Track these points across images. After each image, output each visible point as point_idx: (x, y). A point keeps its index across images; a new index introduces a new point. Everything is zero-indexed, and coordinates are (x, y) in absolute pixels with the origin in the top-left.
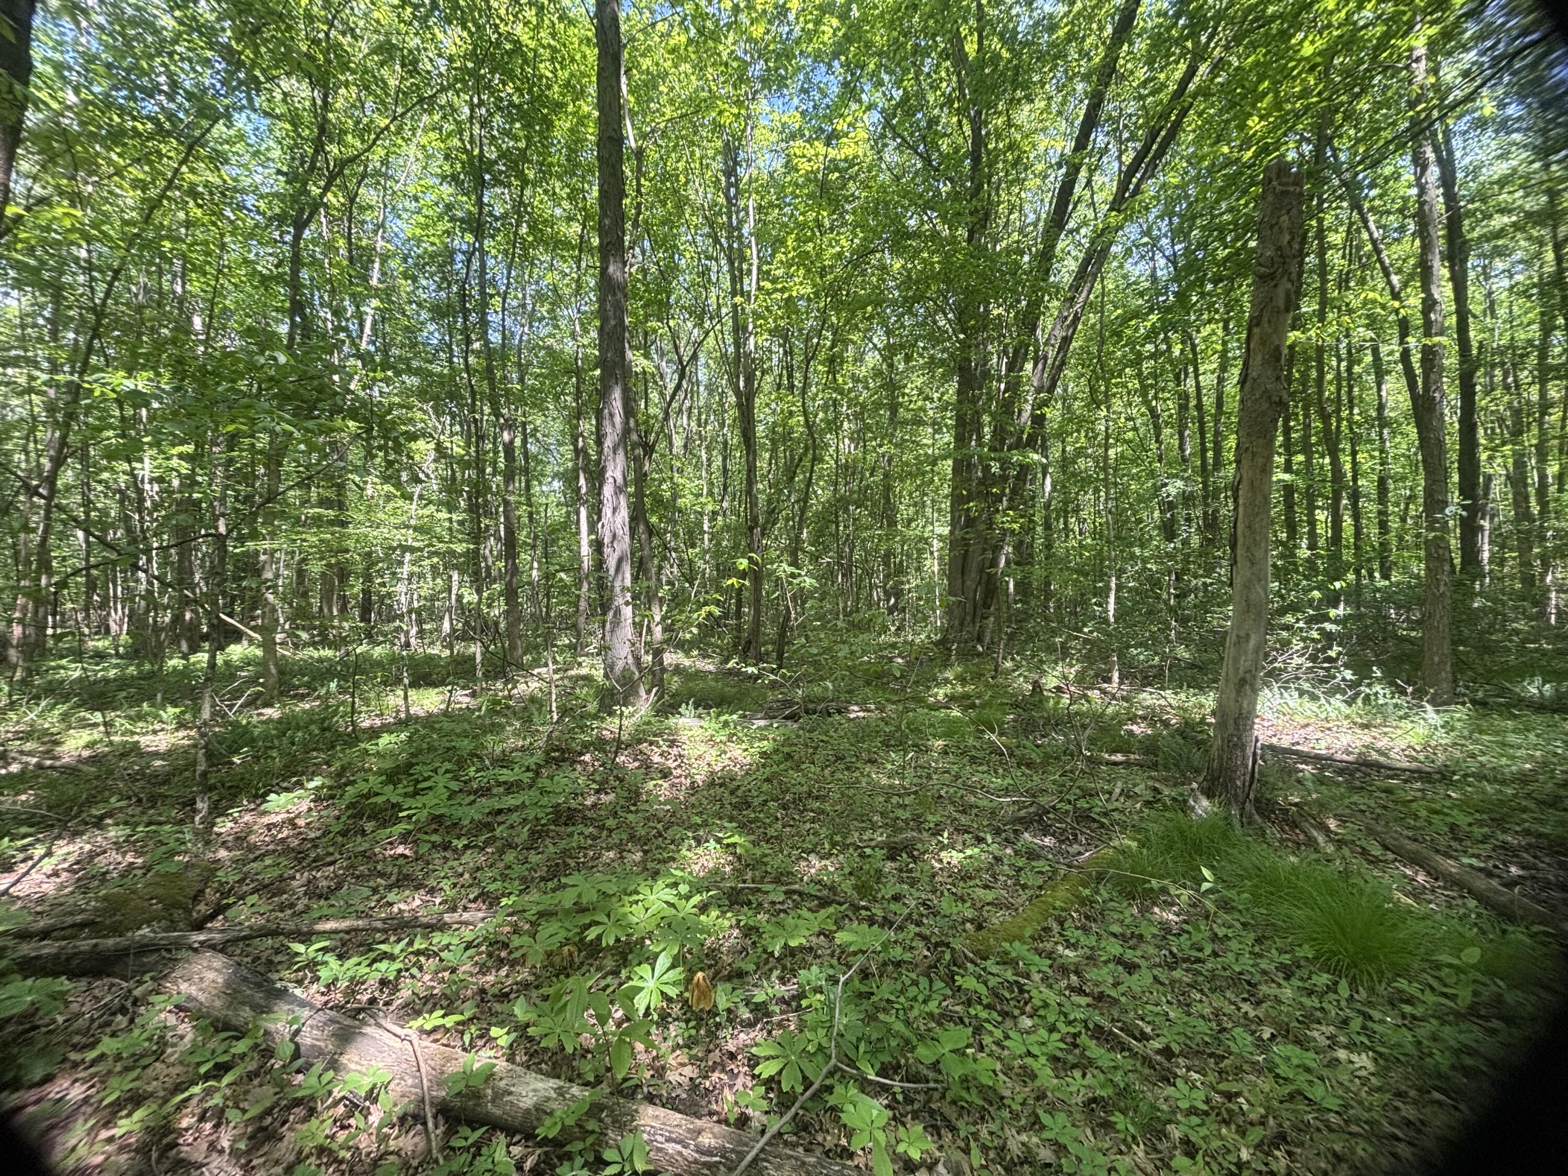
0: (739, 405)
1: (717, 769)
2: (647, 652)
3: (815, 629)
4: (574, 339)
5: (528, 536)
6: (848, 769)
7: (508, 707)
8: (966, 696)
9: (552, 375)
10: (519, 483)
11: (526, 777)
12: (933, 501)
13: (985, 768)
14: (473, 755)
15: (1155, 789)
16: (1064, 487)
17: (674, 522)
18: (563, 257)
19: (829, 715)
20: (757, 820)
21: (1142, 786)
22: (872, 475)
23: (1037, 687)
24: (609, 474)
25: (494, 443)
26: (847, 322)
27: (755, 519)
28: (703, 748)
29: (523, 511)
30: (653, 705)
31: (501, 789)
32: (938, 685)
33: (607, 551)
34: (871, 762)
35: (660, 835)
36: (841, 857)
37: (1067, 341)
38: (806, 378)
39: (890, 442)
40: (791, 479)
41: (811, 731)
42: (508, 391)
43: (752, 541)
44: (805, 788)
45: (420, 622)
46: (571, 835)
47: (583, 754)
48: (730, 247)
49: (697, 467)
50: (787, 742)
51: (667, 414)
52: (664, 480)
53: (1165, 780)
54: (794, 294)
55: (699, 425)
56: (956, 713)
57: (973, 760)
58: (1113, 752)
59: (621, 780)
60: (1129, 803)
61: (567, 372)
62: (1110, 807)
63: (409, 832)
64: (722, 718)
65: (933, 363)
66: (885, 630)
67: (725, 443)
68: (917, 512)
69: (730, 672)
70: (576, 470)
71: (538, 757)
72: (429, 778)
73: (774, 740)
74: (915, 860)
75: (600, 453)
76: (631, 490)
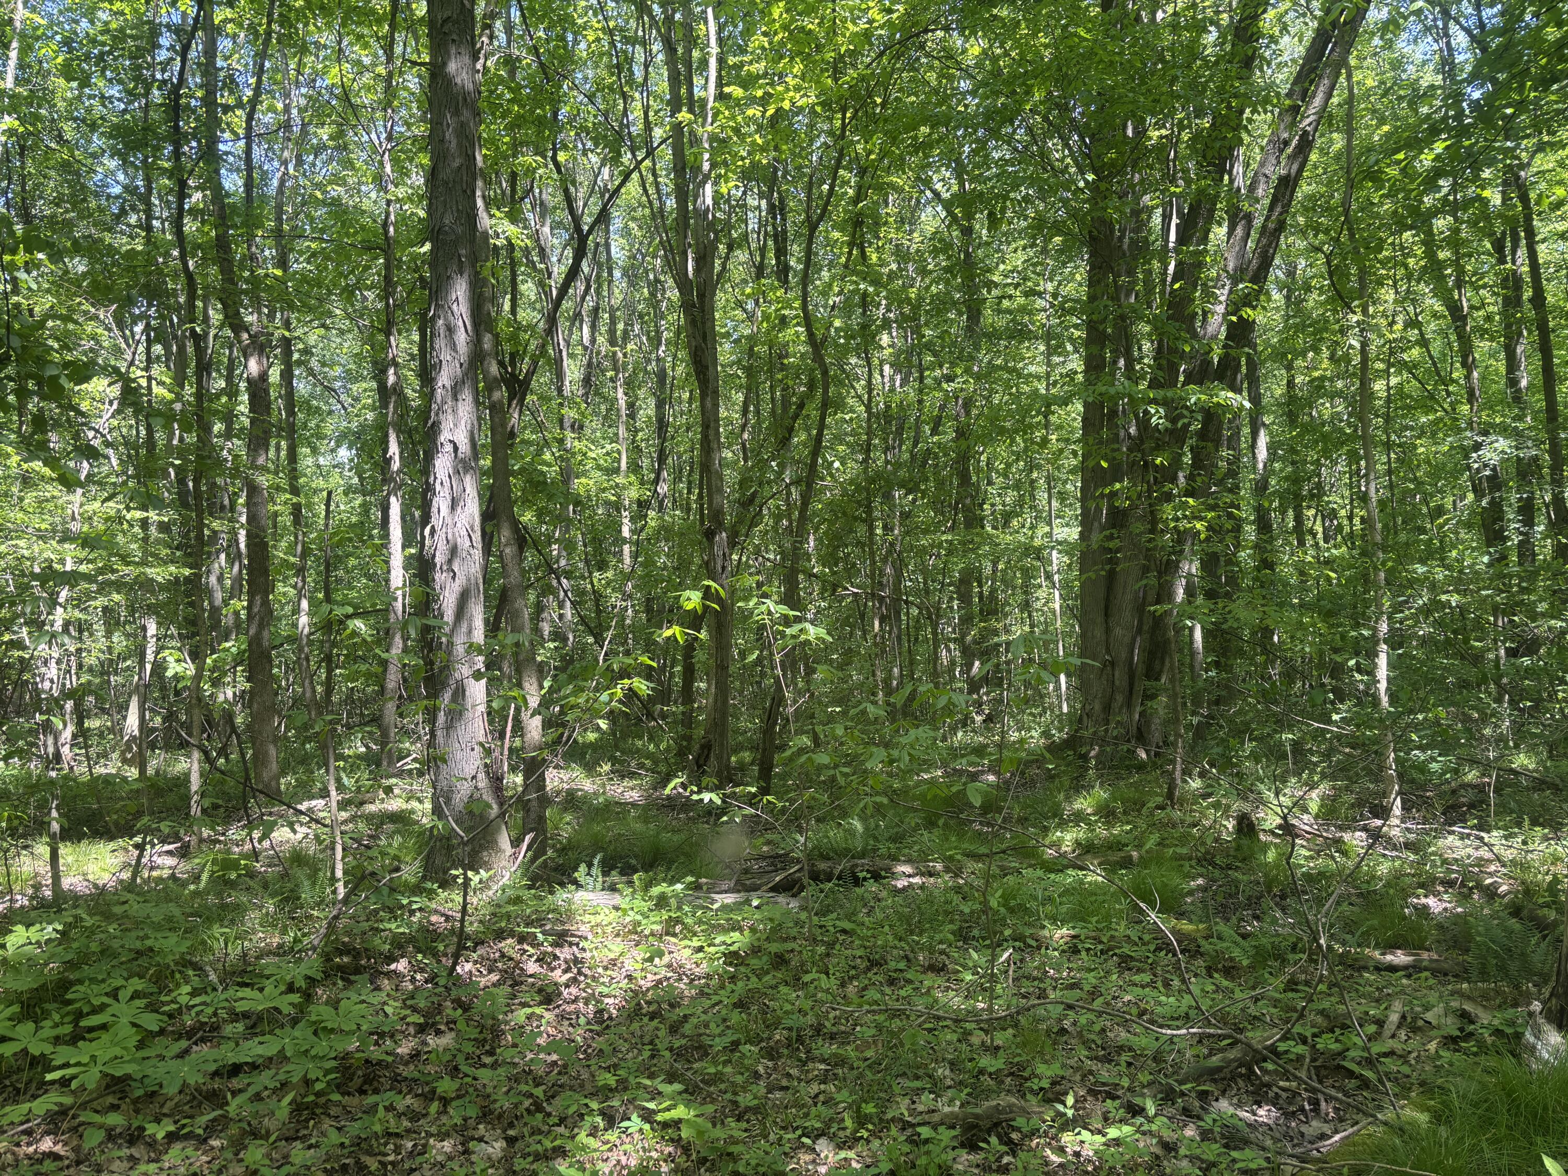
0: (687, 306)
1: (645, 984)
2: (513, 769)
3: (831, 719)
4: (383, 188)
5: (290, 550)
6: (891, 982)
7: (251, 874)
8: (1115, 845)
9: (341, 252)
10: (277, 449)
11: (287, 1003)
12: (1049, 479)
13: (1146, 978)
14: (185, 963)
15: (1464, 1016)
16: (1293, 451)
17: (567, 523)
18: (360, 37)
19: (857, 882)
20: (717, 1078)
21: (1439, 1009)
22: (934, 432)
23: (1246, 826)
24: (444, 437)
25: (229, 378)
26: (883, 154)
27: (717, 515)
28: (616, 947)
29: (281, 505)
30: (526, 868)
31: (240, 1027)
32: (1063, 825)
33: (440, 577)
34: (937, 969)
35: (539, 1108)
36: (876, 1143)
37: (1287, 185)
38: (809, 252)
39: (968, 371)
40: (784, 442)
41: (823, 912)
42: (255, 281)
43: (713, 557)
44: (810, 1019)
45: (80, 715)
46: (372, 1110)
47: (392, 959)
48: (669, 19)
49: (609, 420)
50: (777, 932)
51: (552, 321)
52: (547, 444)
53: (1484, 999)
54: (786, 105)
55: (612, 342)
56: (1095, 877)
57: (1125, 964)
58: (1391, 946)
59: (466, 1008)
60: (1414, 1043)
61: (368, 247)
62: (1376, 1049)
63: (63, 1112)
64: (656, 891)
65: (1040, 227)
66: (965, 722)
67: (661, 375)
68: (1020, 502)
69: (672, 804)
70: (381, 427)
71: (312, 964)
72: (103, 1007)
73: (753, 930)
74: (1013, 1148)
75: (428, 394)
76: (486, 462)
